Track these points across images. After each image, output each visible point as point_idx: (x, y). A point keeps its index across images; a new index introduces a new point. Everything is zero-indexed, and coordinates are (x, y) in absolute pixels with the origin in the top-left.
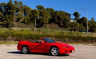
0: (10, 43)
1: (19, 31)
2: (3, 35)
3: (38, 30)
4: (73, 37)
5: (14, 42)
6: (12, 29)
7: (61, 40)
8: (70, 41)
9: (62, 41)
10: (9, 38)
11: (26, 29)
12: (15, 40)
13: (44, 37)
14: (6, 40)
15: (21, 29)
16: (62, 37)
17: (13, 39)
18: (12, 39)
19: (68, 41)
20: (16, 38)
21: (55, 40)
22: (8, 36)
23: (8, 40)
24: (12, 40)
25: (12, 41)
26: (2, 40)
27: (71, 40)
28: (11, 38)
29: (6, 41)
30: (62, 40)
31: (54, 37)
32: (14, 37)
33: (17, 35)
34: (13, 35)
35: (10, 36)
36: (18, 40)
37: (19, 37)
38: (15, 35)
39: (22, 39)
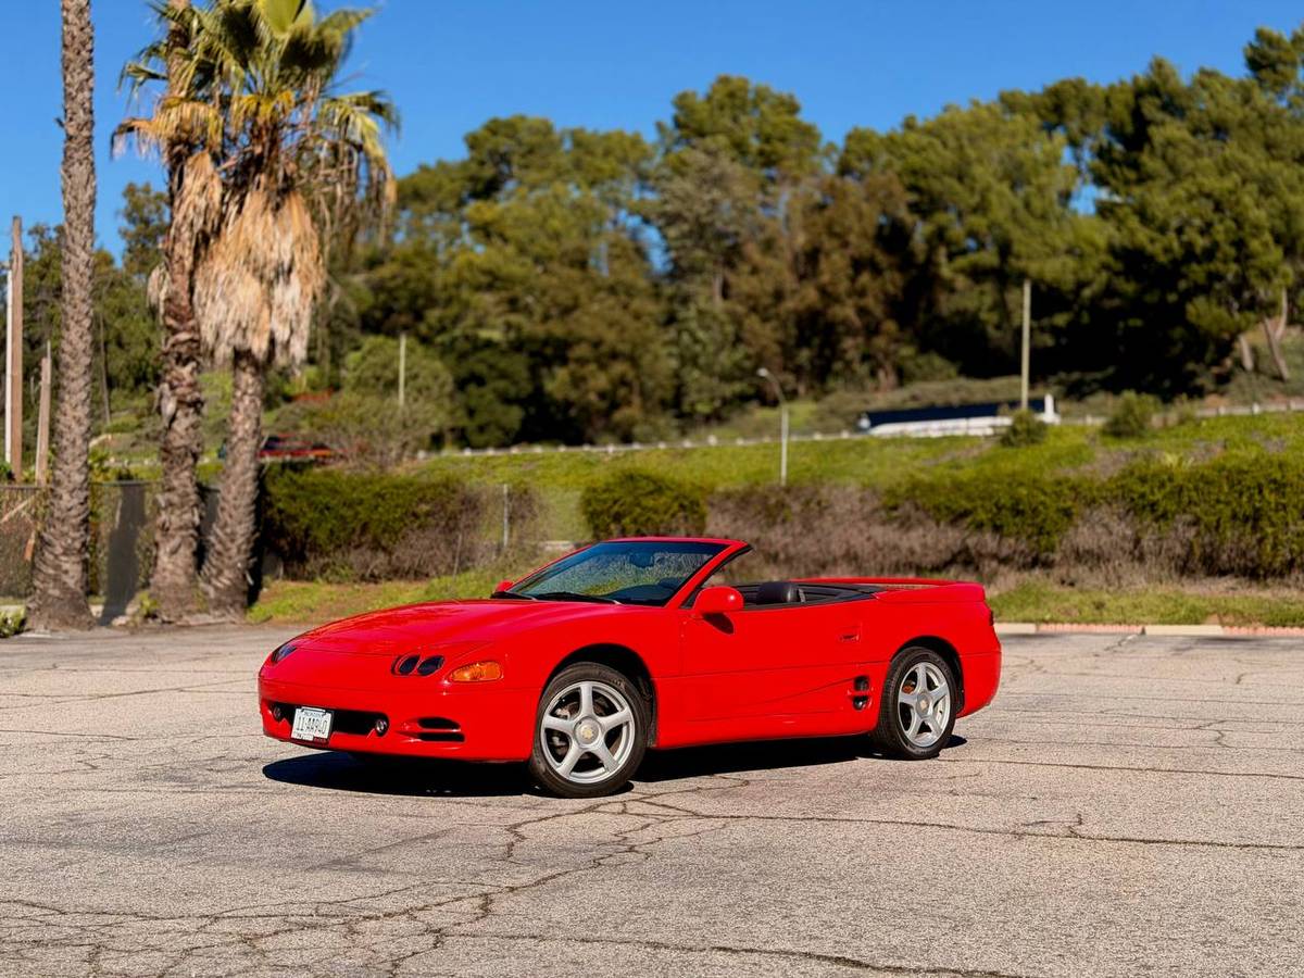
0: (1099, 605)
2: (1005, 500)
5: (1162, 589)
10: (1084, 536)
12: (1184, 569)
14: (1048, 565)
17: (1147, 542)
18: (1137, 541)
20: (1189, 534)
22: (1068, 514)
23: (1079, 556)
24: (1138, 556)
25: (1141, 582)
26: (1004, 561)
28: (1123, 529)
29: (1057, 572)
32: (1164, 517)
33: (1196, 489)
34: (1146, 489)
35: (1105, 508)
36: (1224, 557)
37: (1234, 516)
38: (1171, 493)
39: (1291, 551)
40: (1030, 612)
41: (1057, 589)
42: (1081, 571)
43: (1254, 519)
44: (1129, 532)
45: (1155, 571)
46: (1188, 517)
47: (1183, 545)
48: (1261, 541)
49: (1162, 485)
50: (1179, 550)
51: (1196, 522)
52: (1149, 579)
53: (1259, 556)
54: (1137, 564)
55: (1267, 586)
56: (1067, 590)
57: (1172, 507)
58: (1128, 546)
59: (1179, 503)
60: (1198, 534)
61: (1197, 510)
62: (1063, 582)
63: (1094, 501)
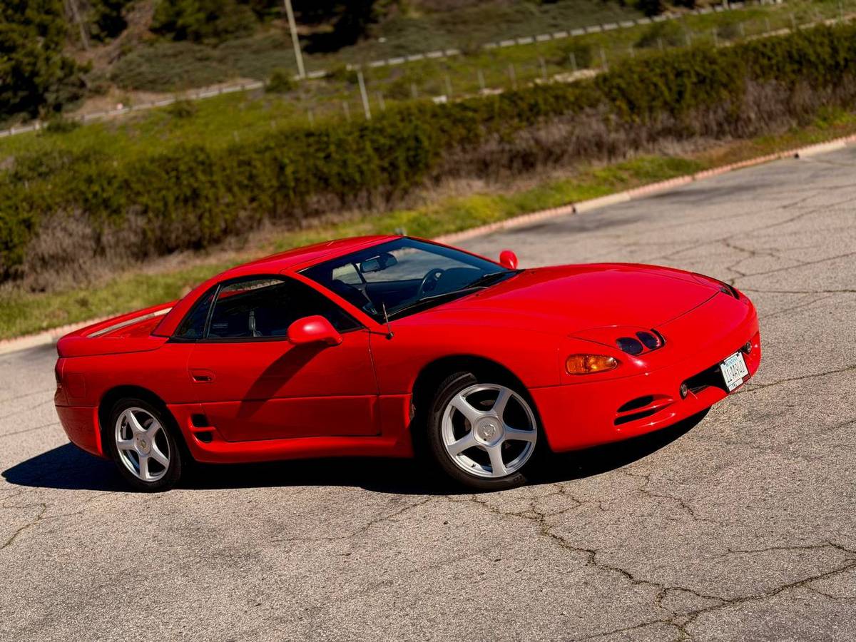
0: (84, 303)
1: (150, 122)
3: (329, 77)
4: (825, 52)
5: (128, 275)
6: (75, 125)
7: (693, 119)
8: (791, 112)
9: (706, 131)
10: (47, 243)
11: (212, 92)
12: (141, 254)
13: (482, 129)
14: (17, 276)
15: (164, 101)
16: (702, 80)
17: (107, 238)
18: (98, 239)
19: (771, 116)
20: (141, 222)
21: (622, 136)
22: (28, 225)
23: (44, 262)
24: (100, 250)
25: (107, 275)
27: (804, 95)
28: (81, 229)
29: (28, 281)
30: (697, 125)
31: (602, 108)
32: (117, 211)
33: (139, 181)
34: (96, 188)
35: (60, 212)
36: (173, 236)
37: (177, 199)
38: (120, 188)
39: (226, 221)
40: (20, 324)
41: (31, 297)
42: (48, 276)
43: (194, 197)
44: (88, 231)
45: (117, 261)
46: (138, 208)
47: (136, 233)
48: (200, 218)
49: (109, 183)
50: (133, 239)
51: (145, 212)
52: (114, 269)
53: (201, 230)
54: (98, 258)
55: (208, 254)
56: (40, 297)
57: (123, 201)
58: (90, 244)
59: (128, 197)
60: (150, 221)
61: (144, 199)
62: (33, 290)
63: (49, 208)
